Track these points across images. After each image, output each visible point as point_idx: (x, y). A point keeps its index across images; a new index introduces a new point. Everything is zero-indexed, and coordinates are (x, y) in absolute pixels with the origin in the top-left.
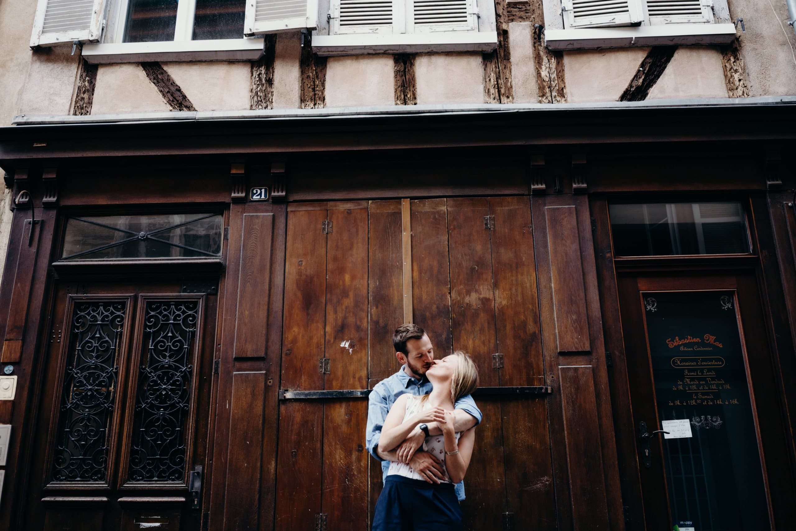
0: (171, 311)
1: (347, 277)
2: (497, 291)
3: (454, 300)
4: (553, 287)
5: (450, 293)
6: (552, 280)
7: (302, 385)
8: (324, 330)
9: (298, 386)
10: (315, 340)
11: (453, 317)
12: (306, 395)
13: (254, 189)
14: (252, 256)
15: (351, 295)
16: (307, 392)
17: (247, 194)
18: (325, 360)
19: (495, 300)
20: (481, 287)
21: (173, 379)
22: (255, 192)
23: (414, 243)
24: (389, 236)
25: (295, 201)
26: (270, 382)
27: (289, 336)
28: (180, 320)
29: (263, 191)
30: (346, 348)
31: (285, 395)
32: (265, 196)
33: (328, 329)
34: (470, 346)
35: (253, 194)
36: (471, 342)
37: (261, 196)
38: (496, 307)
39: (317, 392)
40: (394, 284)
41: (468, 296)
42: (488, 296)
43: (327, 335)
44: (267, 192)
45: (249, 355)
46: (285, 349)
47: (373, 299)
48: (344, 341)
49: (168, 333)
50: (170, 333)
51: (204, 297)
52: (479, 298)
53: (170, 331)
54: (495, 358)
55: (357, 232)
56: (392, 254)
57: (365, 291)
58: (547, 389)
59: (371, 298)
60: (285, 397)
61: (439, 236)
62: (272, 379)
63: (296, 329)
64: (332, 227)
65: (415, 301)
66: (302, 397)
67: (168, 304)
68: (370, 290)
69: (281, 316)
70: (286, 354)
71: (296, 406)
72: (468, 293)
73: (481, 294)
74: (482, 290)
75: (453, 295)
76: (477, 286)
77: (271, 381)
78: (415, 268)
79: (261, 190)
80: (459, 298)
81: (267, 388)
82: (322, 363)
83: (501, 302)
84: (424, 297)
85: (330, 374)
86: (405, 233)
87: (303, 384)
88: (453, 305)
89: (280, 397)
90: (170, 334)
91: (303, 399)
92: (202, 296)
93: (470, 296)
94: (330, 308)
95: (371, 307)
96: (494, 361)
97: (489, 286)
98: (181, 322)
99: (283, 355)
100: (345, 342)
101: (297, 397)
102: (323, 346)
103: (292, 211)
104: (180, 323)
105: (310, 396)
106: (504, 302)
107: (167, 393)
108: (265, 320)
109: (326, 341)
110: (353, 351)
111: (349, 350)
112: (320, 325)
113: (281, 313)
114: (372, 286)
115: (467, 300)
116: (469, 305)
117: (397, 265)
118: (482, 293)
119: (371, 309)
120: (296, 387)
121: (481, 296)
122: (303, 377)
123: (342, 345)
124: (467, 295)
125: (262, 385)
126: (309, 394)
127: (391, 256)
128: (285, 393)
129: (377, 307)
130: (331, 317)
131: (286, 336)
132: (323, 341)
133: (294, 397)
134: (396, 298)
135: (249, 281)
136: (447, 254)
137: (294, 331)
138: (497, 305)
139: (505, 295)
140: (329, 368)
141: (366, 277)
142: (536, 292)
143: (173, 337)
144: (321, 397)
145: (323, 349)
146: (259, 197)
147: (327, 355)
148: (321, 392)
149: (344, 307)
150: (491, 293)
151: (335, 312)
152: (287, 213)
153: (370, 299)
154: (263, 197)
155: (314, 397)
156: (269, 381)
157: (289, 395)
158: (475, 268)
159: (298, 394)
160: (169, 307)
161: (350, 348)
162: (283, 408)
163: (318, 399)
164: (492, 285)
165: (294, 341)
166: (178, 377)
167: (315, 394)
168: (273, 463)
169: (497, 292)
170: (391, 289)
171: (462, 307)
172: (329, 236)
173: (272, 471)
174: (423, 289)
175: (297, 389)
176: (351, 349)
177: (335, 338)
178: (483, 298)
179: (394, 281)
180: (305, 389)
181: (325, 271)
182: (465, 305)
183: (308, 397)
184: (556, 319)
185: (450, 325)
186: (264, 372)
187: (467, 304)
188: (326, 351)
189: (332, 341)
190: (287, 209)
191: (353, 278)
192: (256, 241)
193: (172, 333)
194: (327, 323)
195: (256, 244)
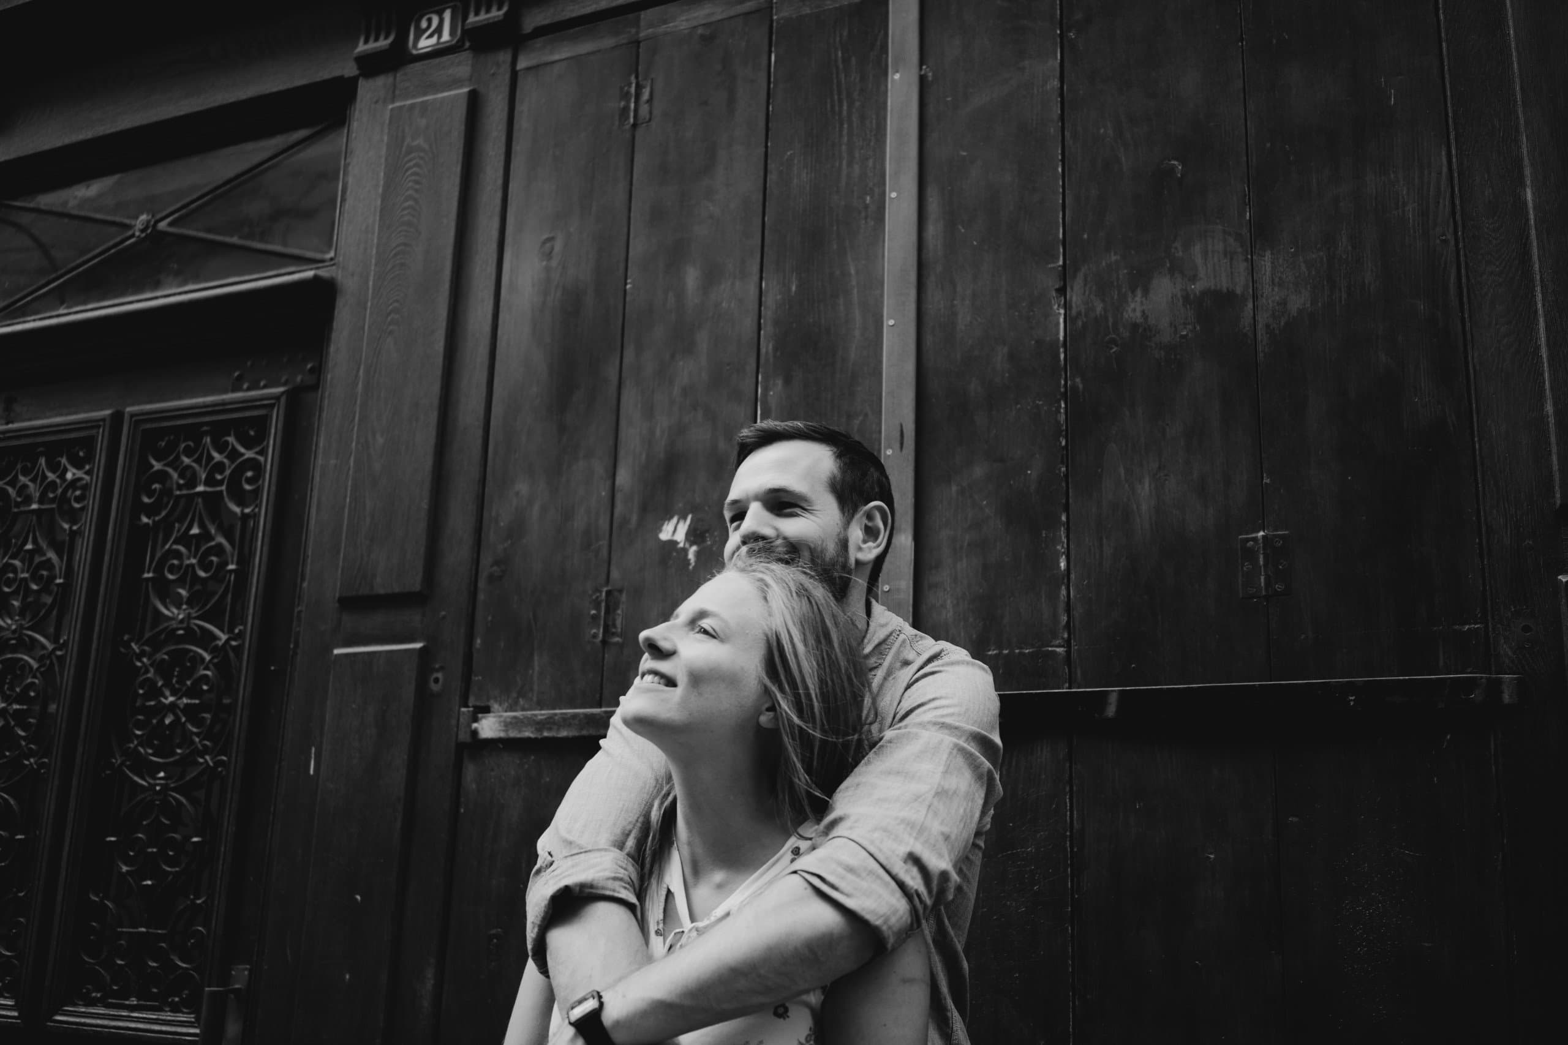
0: (202, 454)
1: (692, 277)
2: (1268, 254)
3: (1079, 314)
4: (1530, 205)
5: (1062, 291)
6: (1528, 172)
7: (532, 690)
8: (609, 483)
9: (521, 694)
10: (579, 522)
11: (1074, 388)
12: (540, 725)
13: (421, 17)
14: (405, 244)
15: (703, 340)
16: (542, 714)
17: (402, 39)
18: (609, 593)
19: (1255, 297)
20: (1197, 249)
21: (196, 676)
22: (424, 24)
23: (931, 109)
24: (840, 101)
25: (541, 32)
26: (436, 680)
27: (502, 513)
28: (221, 483)
29: (447, 15)
30: (676, 543)
31: (475, 725)
32: (452, 33)
33: (623, 477)
34: (1144, 507)
35: (419, 33)
36: (1145, 488)
37: (440, 37)
38: (1260, 326)
39: (575, 716)
40: (854, 283)
41: (1139, 292)
42: (1224, 284)
43: (619, 497)
44: (459, 16)
45: (380, 587)
46: (486, 560)
47: (775, 349)
48: (670, 518)
49: (190, 527)
50: (196, 525)
51: (283, 400)
52: (1186, 298)
53: (197, 519)
54: (1250, 554)
55: (731, 101)
56: (850, 164)
57: (748, 323)
58: (1495, 687)
59: (767, 347)
60: (475, 733)
61: (1027, 63)
62: (442, 668)
63: (522, 487)
64: (650, 101)
65: (929, 340)
66: (528, 734)
67: (193, 433)
68: (768, 314)
69: (479, 442)
70: (491, 578)
71: (510, 766)
72: (1141, 280)
73: (1194, 279)
74: (1199, 260)
75: (1076, 296)
76: (1178, 244)
77: (440, 675)
78: (934, 205)
79: (440, 14)
80: (1099, 307)
81: (425, 701)
82: (598, 607)
83: (1284, 303)
84: (964, 317)
85: (621, 646)
86: (897, 76)
87: (536, 687)
88: (1074, 336)
89: (464, 737)
90: (195, 531)
91: (528, 740)
92: (277, 398)
93: (1146, 292)
94: (631, 400)
95: (766, 379)
96: (1247, 566)
97: (1231, 240)
98: (224, 488)
99: (482, 584)
100: (675, 519)
101: (513, 734)
102: (604, 543)
103: (528, 69)
104: (221, 492)
105: (550, 729)
106: (1298, 302)
107: (176, 721)
108: (428, 462)
109: (615, 525)
110: (698, 554)
111: (685, 551)
112: (599, 468)
113: (480, 433)
114: (772, 299)
115: (1134, 309)
116: (1142, 332)
117: (866, 207)
118: (1202, 273)
119: (766, 390)
120: (514, 695)
121: (1197, 287)
122: (536, 658)
123: (665, 535)
124: (1133, 291)
125: (409, 692)
126: (549, 723)
127: (844, 172)
128: (476, 720)
129: (788, 381)
130: (632, 435)
131: (494, 514)
132: (603, 523)
133: (502, 735)
134: (857, 333)
135: (391, 333)
136: (1053, 130)
137: (517, 494)
138: (1262, 319)
139: (1303, 267)
140: (619, 622)
141: (756, 268)
142: (1450, 237)
143: (206, 536)
144: (584, 733)
145: (604, 552)
146: (434, 40)
147: (615, 574)
148: (586, 715)
149: (676, 391)
150: (1242, 267)
151: (649, 412)
152: (514, 75)
153: (763, 350)
154: (446, 36)
155: (564, 733)
156: (435, 675)
157: (488, 727)
158: (1173, 168)
159: (516, 723)
160: (198, 442)
161: (692, 544)
162: (470, 771)
163: (574, 738)
164: (1245, 231)
165: (517, 530)
166: (207, 668)
167: (566, 721)
168: (430, 973)
169: (1266, 262)
170: (841, 301)
171: (1113, 342)
172: (640, 132)
173: (426, 1004)
174: (959, 289)
175: (516, 703)
176: (694, 548)
177: (644, 509)
178: (1205, 293)
179: (853, 272)
180: (541, 705)
181: (622, 266)
182: (1126, 334)
183: (546, 734)
184: (1544, 352)
185: (1058, 422)
186: (418, 645)
187: (1135, 326)
188: (613, 562)
189: (634, 518)
190: (514, 63)
191: (711, 277)
192: (417, 191)
193: (202, 526)
194: (622, 453)
195: (416, 200)
